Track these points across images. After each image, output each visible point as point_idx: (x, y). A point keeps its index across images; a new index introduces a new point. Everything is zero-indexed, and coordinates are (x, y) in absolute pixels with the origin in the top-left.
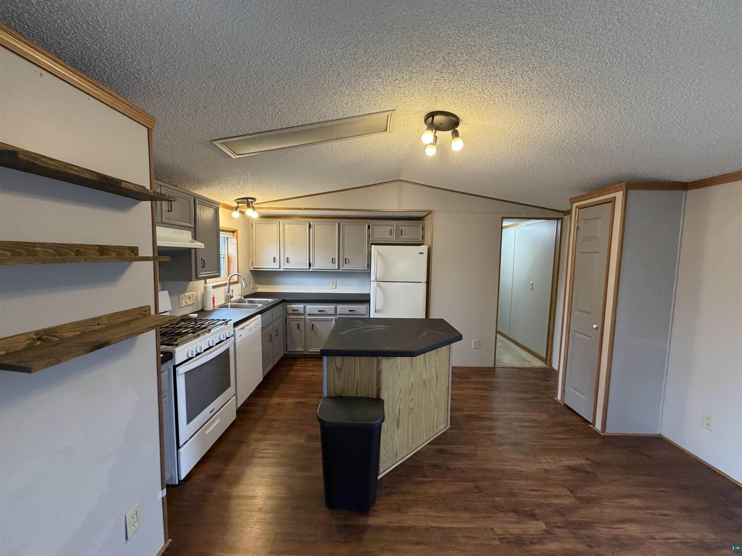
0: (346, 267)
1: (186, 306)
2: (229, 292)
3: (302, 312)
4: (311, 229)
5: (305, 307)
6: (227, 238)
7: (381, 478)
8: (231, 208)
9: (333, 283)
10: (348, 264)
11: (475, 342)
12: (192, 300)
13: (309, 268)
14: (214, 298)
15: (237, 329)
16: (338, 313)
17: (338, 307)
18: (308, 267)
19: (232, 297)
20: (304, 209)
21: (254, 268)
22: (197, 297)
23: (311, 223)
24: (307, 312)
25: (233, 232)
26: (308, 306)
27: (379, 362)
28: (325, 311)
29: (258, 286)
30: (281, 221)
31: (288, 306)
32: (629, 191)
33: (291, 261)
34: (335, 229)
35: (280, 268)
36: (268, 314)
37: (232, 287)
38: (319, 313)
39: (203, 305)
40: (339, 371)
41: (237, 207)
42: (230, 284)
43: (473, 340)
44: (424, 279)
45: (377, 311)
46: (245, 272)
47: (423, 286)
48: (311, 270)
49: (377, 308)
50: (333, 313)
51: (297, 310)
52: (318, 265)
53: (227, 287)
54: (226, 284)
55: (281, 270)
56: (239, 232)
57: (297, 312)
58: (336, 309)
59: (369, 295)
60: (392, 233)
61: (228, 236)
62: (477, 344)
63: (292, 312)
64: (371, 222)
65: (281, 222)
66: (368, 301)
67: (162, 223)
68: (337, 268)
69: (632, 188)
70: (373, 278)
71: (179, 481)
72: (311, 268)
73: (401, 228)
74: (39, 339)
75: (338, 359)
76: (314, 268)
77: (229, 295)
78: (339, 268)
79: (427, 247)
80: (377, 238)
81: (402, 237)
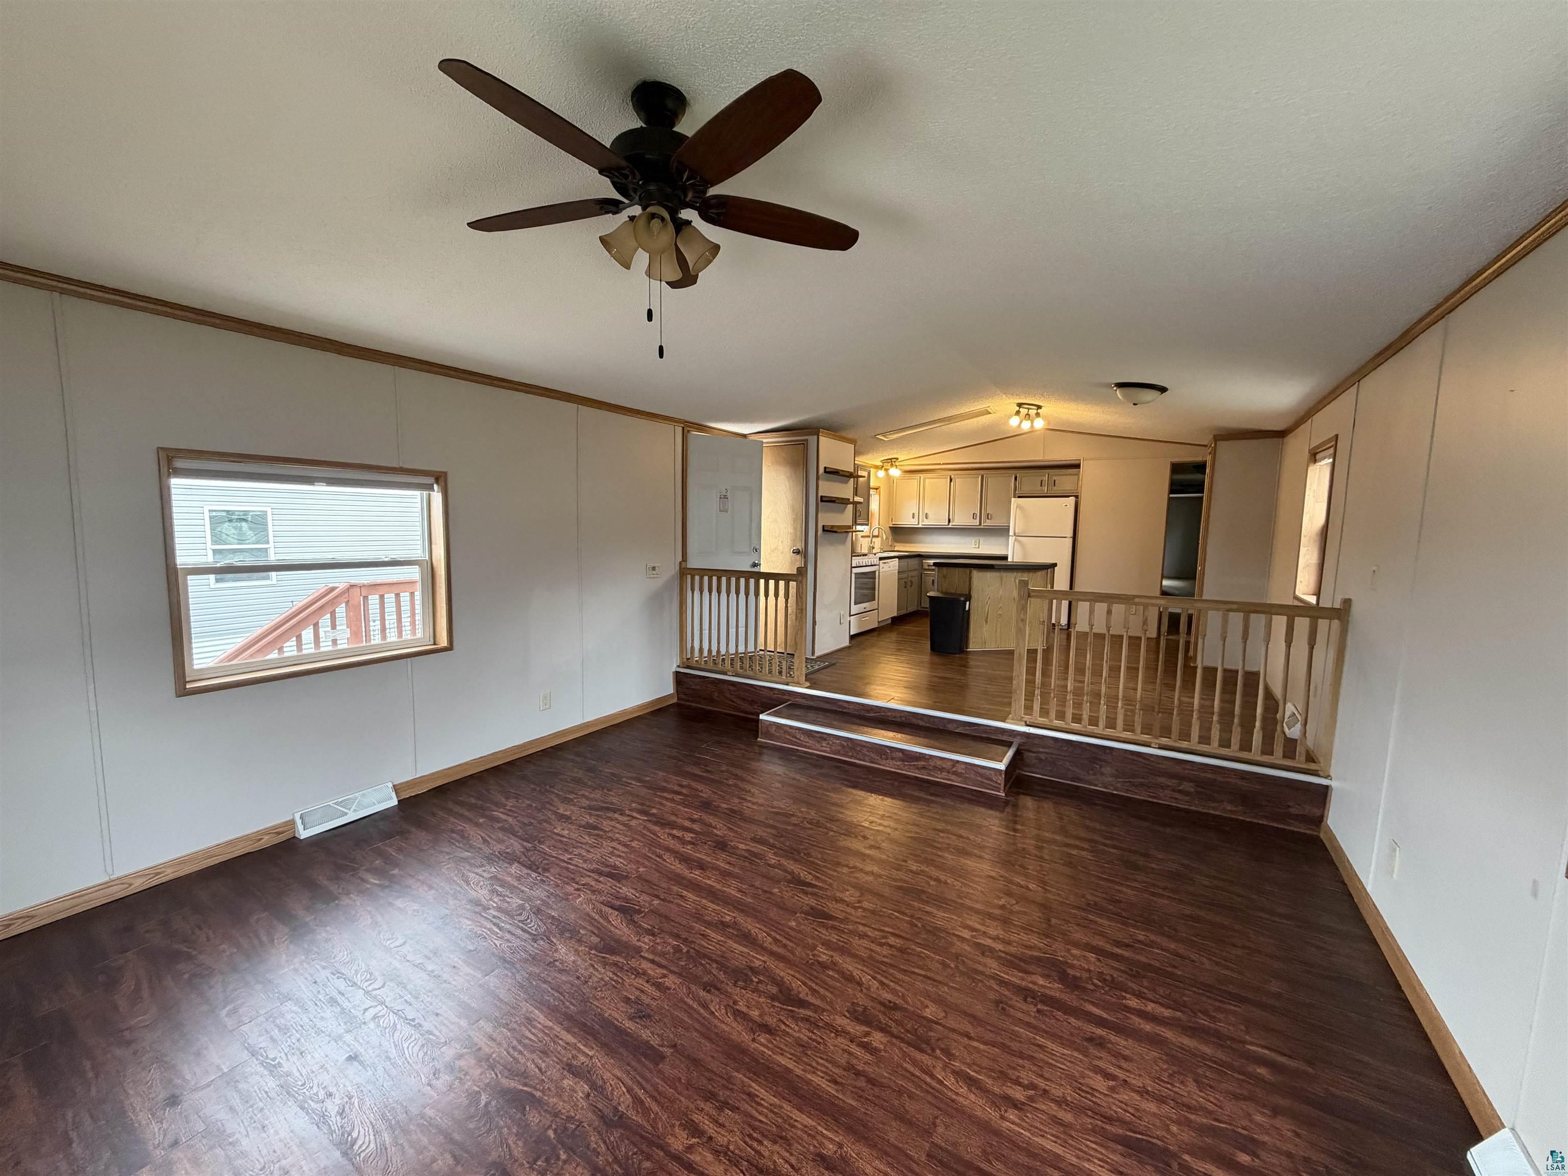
0: (988, 523)
2: (871, 543)
4: (952, 483)
6: (875, 495)
8: (877, 467)
9: (976, 542)
10: (992, 519)
13: (948, 525)
15: (881, 562)
18: (947, 523)
19: (873, 548)
20: (943, 464)
21: (893, 525)
23: (952, 477)
25: (877, 489)
27: (970, 572)
29: (896, 544)
30: (922, 476)
31: (924, 563)
32: (1218, 443)
33: (930, 516)
34: (977, 481)
35: (917, 524)
36: (905, 562)
37: (874, 539)
40: (945, 577)
41: (883, 467)
44: (1070, 533)
46: (886, 525)
47: (1069, 542)
48: (950, 526)
52: (957, 522)
53: (870, 539)
54: (869, 536)
55: (920, 526)
56: (882, 489)
60: (1043, 484)
63: (928, 568)
64: (1019, 473)
68: (978, 524)
69: (1220, 440)
70: (1011, 533)
72: (951, 524)
73: (1055, 478)
74: (831, 528)
75: (945, 569)
76: (953, 524)
77: (871, 545)
78: (980, 524)
79: (1072, 499)
80: (1026, 489)
81: (1055, 488)
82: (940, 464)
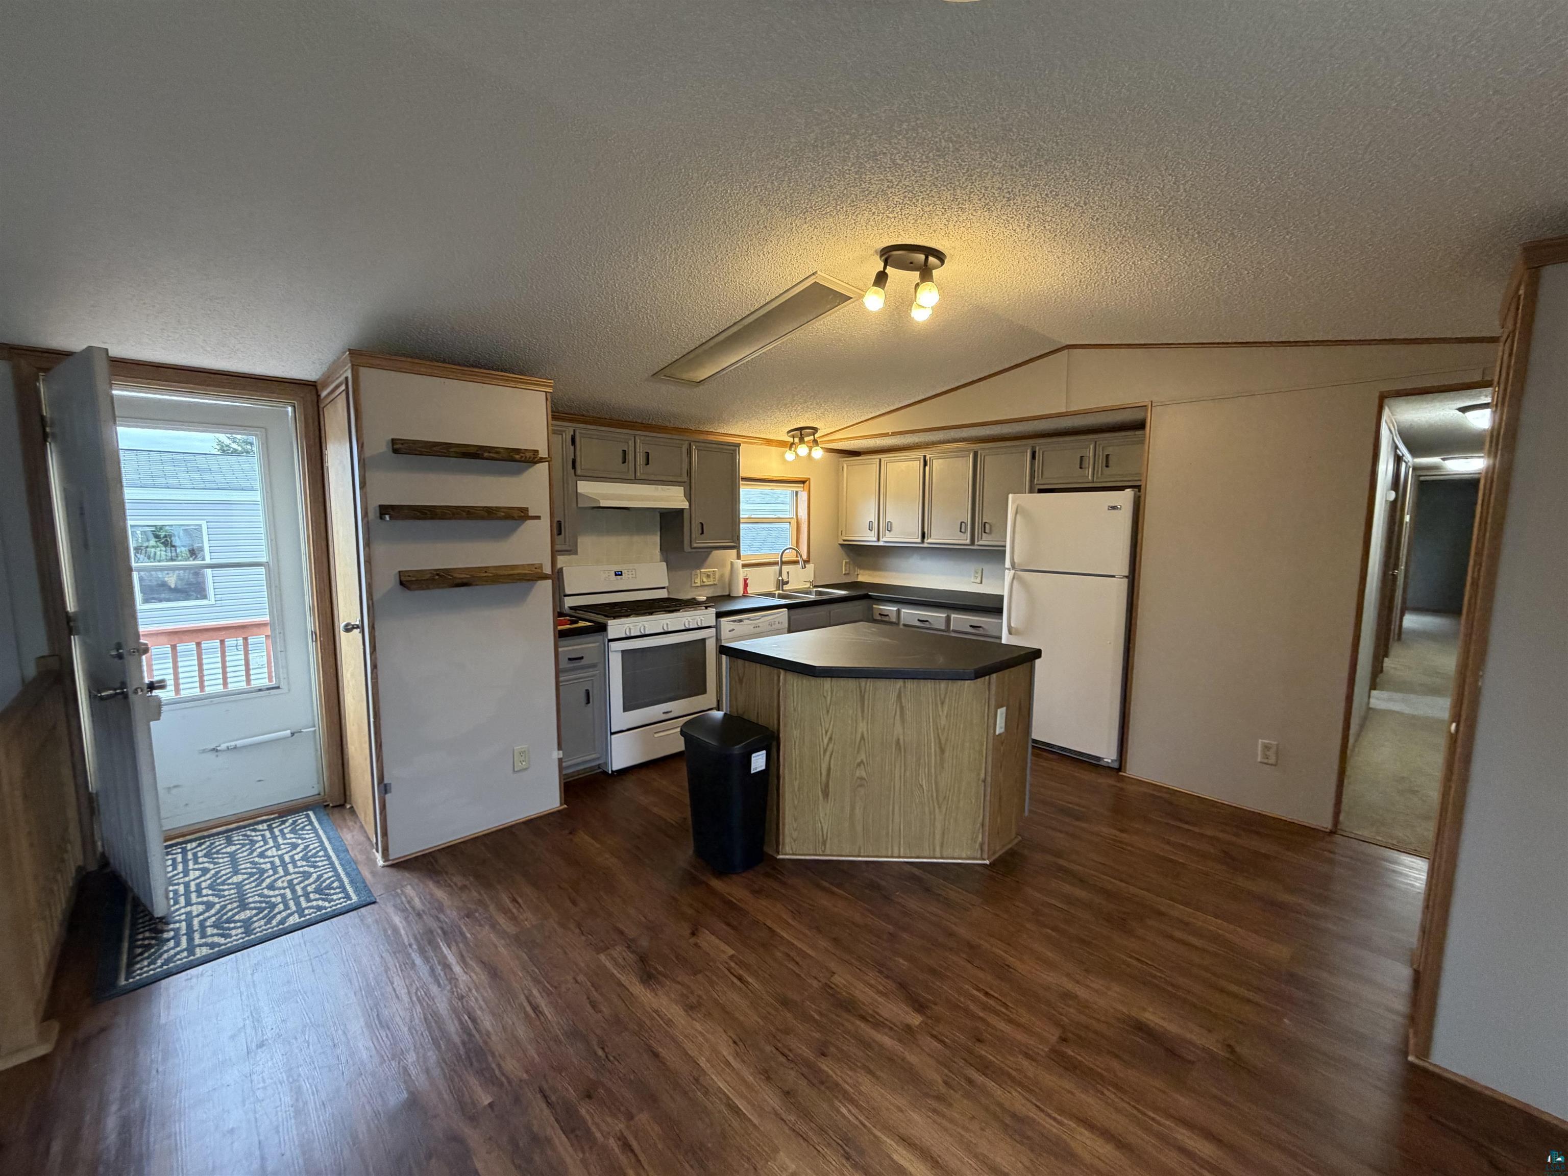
0: (982, 539)
1: (701, 586)
2: (780, 574)
3: (894, 619)
4: (927, 468)
5: (899, 611)
6: (797, 492)
7: (783, 860)
9: (977, 573)
10: (990, 533)
11: (1267, 747)
12: (712, 579)
13: (923, 542)
14: (745, 580)
15: (724, 619)
16: (951, 628)
17: (953, 616)
18: (919, 540)
19: (785, 583)
20: (894, 434)
21: (844, 540)
22: (722, 576)
24: (902, 622)
25: (803, 482)
26: (903, 610)
27: (780, 678)
28: (930, 623)
31: (874, 606)
33: (894, 529)
34: (968, 462)
35: (878, 540)
36: (817, 612)
37: (785, 568)
38: (918, 624)
39: (730, 590)
40: (741, 680)
42: (783, 563)
43: (1260, 740)
44: (1121, 567)
45: (1013, 631)
46: (827, 546)
47: (1119, 587)
48: (925, 545)
49: (1012, 625)
50: (943, 627)
51: (887, 615)
52: (934, 539)
53: (777, 568)
54: (776, 563)
55: (881, 543)
56: (814, 482)
57: (886, 619)
58: (948, 619)
59: (1001, 598)
60: (1085, 464)
61: (797, 490)
62: (1271, 754)
63: (879, 618)
64: (1039, 444)
65: (883, 460)
66: (998, 611)
67: (635, 479)
68: (968, 542)
70: (1008, 564)
71: (612, 771)
72: (926, 541)
73: (1107, 451)
74: (438, 575)
76: (929, 541)
77: (780, 578)
78: (973, 542)
79: (1129, 493)
80: (1051, 477)
81: (1107, 471)
82: (886, 435)
